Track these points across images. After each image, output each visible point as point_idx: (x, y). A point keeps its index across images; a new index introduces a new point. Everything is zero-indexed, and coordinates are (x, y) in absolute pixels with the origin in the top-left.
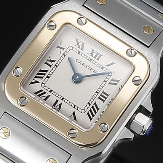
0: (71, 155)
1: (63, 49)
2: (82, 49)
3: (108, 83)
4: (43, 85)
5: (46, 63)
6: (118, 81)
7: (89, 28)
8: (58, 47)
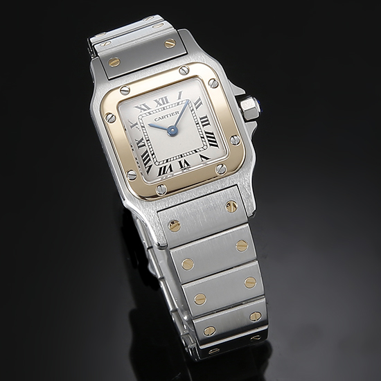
0: (236, 185)
1: (136, 124)
2: (149, 109)
3: (195, 109)
4: (157, 163)
5: (139, 147)
6: (200, 99)
7: (136, 89)
8: (131, 127)
